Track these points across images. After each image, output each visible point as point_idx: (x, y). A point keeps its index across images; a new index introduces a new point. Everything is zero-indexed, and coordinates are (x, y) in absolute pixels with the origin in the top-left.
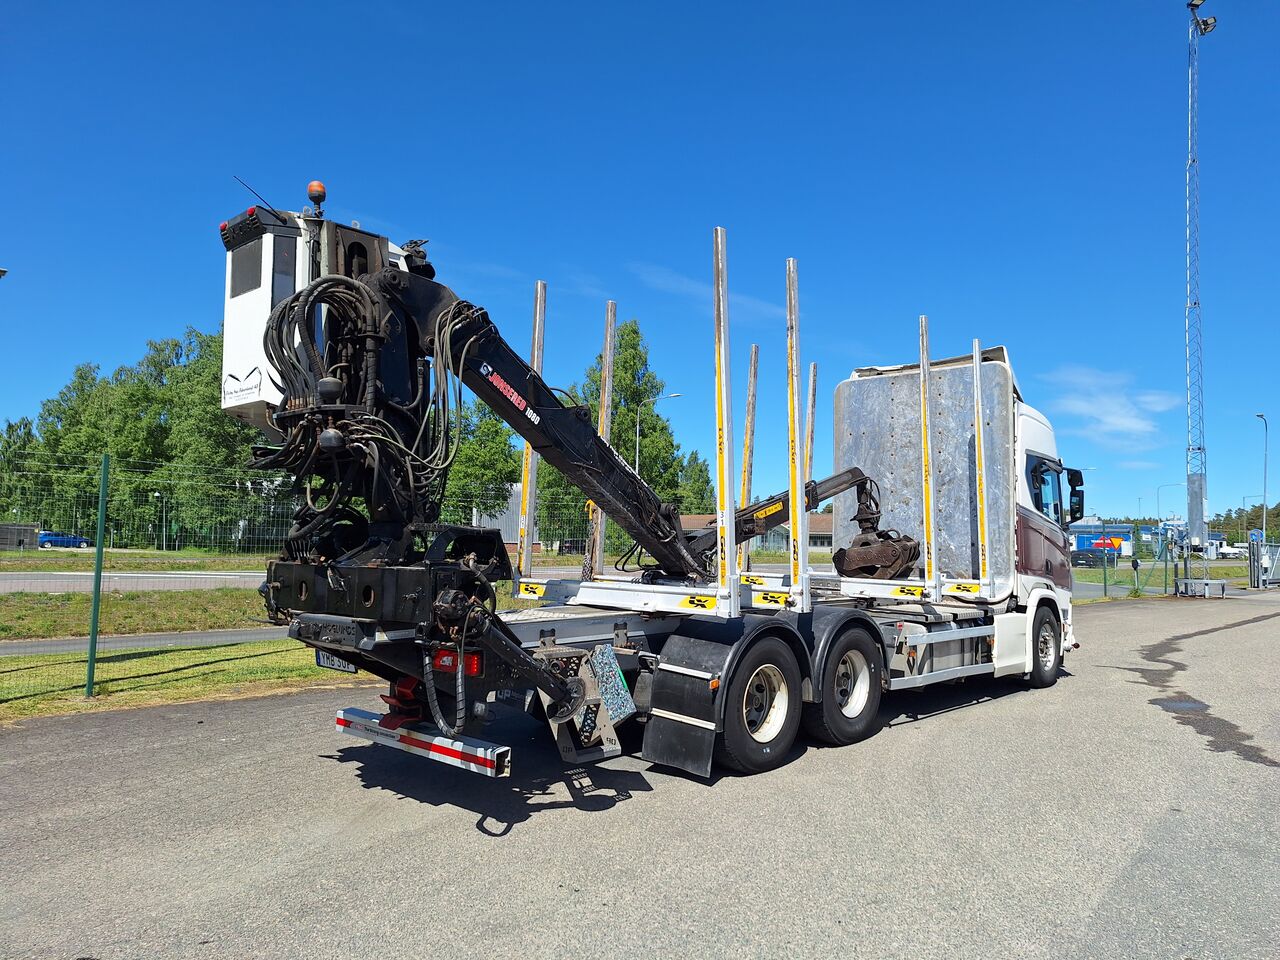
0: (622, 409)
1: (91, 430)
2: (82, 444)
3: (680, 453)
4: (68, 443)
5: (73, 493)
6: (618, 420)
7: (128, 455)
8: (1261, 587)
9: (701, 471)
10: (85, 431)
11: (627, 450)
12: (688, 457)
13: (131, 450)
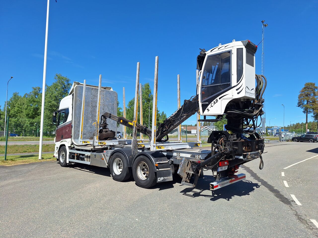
0: (145, 103)
1: (18, 108)
2: (15, 112)
3: (159, 113)
4: (12, 112)
5: (14, 123)
6: (145, 106)
7: (29, 114)
8: (282, 141)
9: (165, 116)
10: (16, 108)
11: (147, 112)
12: (161, 113)
13: (30, 113)
